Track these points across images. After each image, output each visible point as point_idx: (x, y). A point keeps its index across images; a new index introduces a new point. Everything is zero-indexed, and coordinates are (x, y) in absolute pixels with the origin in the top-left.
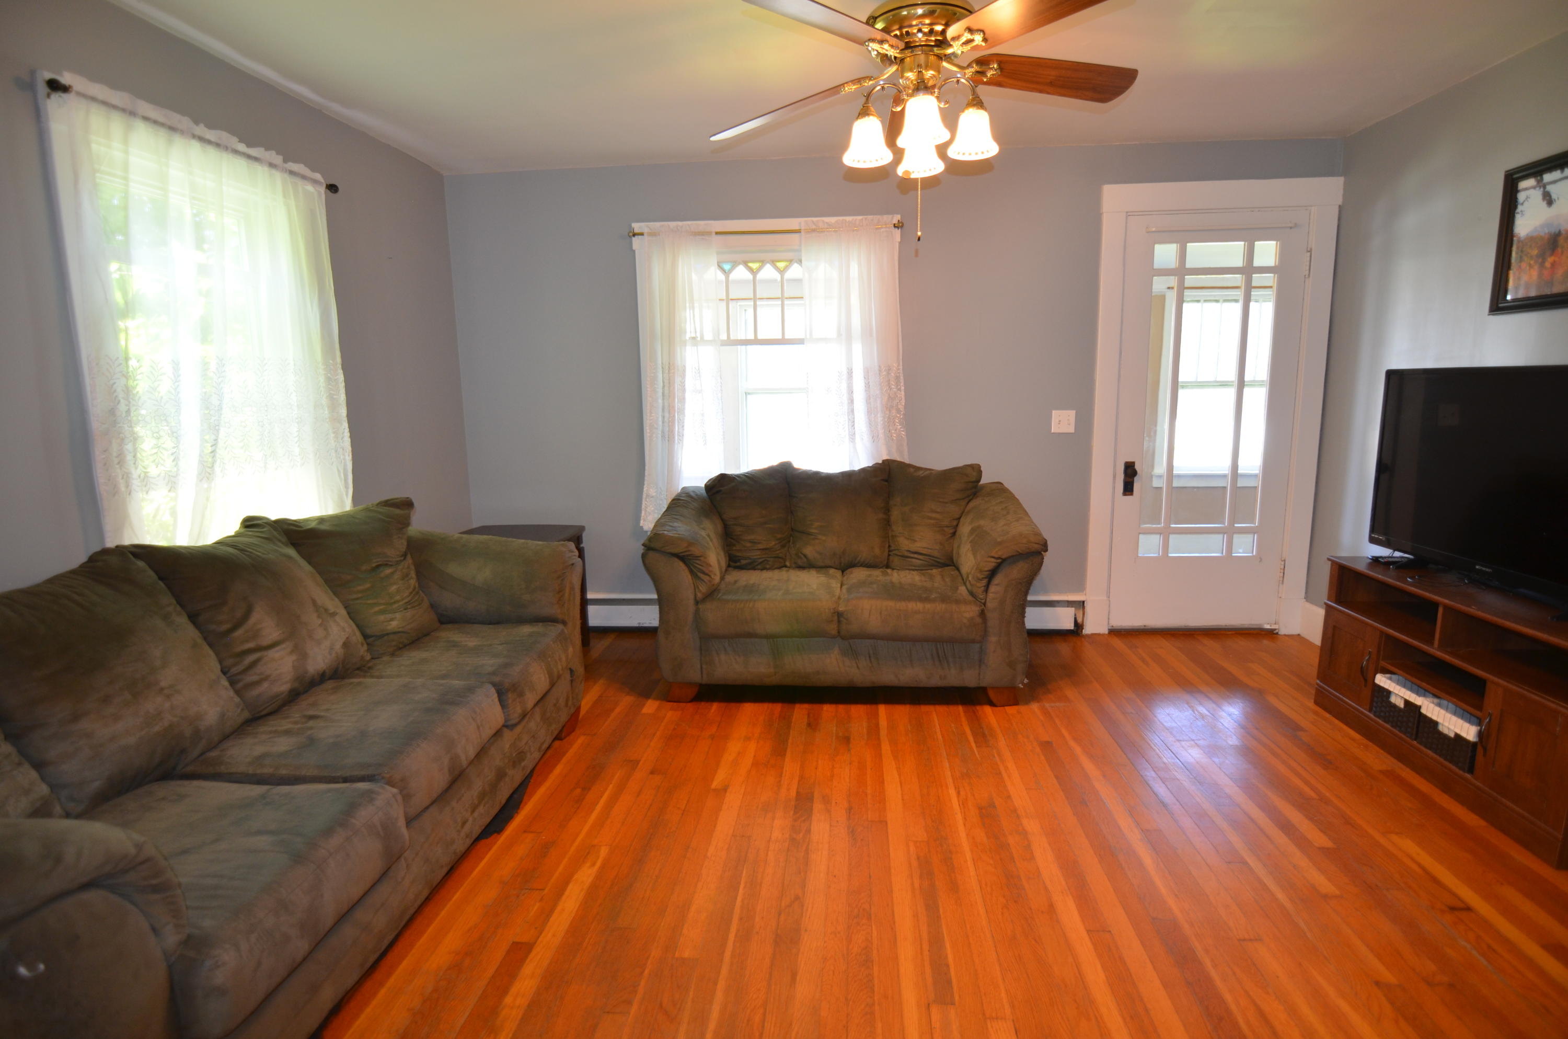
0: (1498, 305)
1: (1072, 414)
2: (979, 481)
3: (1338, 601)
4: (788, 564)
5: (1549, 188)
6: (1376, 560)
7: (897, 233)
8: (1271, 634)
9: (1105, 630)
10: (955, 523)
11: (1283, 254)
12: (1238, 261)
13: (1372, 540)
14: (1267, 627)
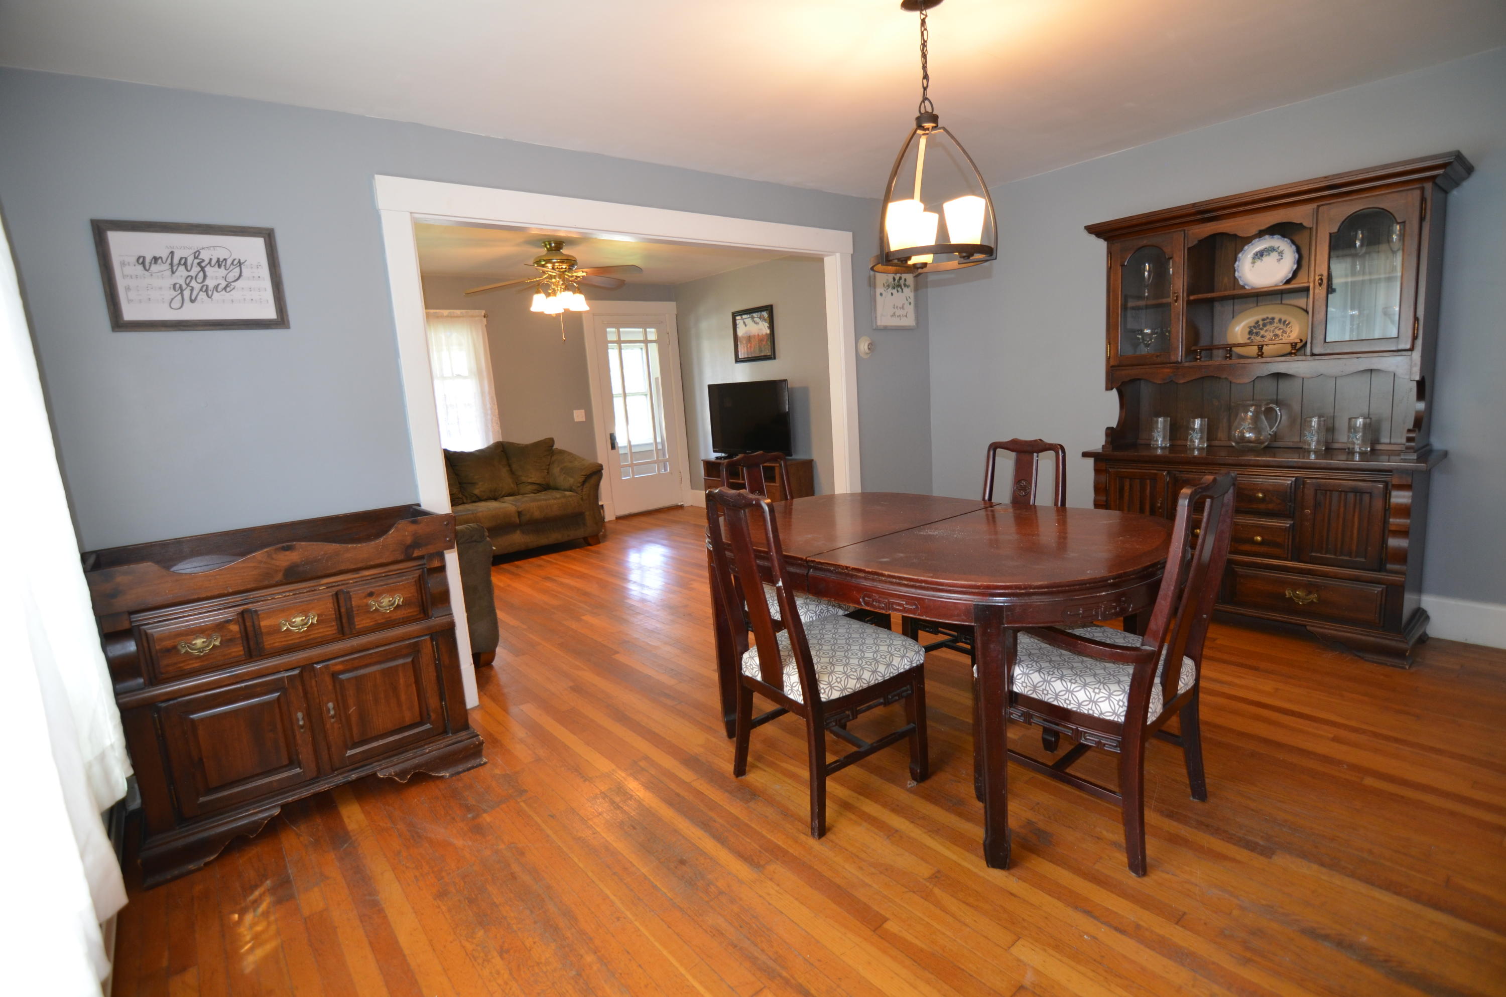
0: (738, 360)
1: (583, 411)
2: (553, 446)
3: (708, 476)
4: (465, 501)
5: (745, 320)
6: (717, 458)
7: (485, 320)
8: (681, 507)
9: (614, 518)
10: (547, 467)
11: (659, 334)
12: (641, 337)
13: (714, 451)
14: (680, 504)
